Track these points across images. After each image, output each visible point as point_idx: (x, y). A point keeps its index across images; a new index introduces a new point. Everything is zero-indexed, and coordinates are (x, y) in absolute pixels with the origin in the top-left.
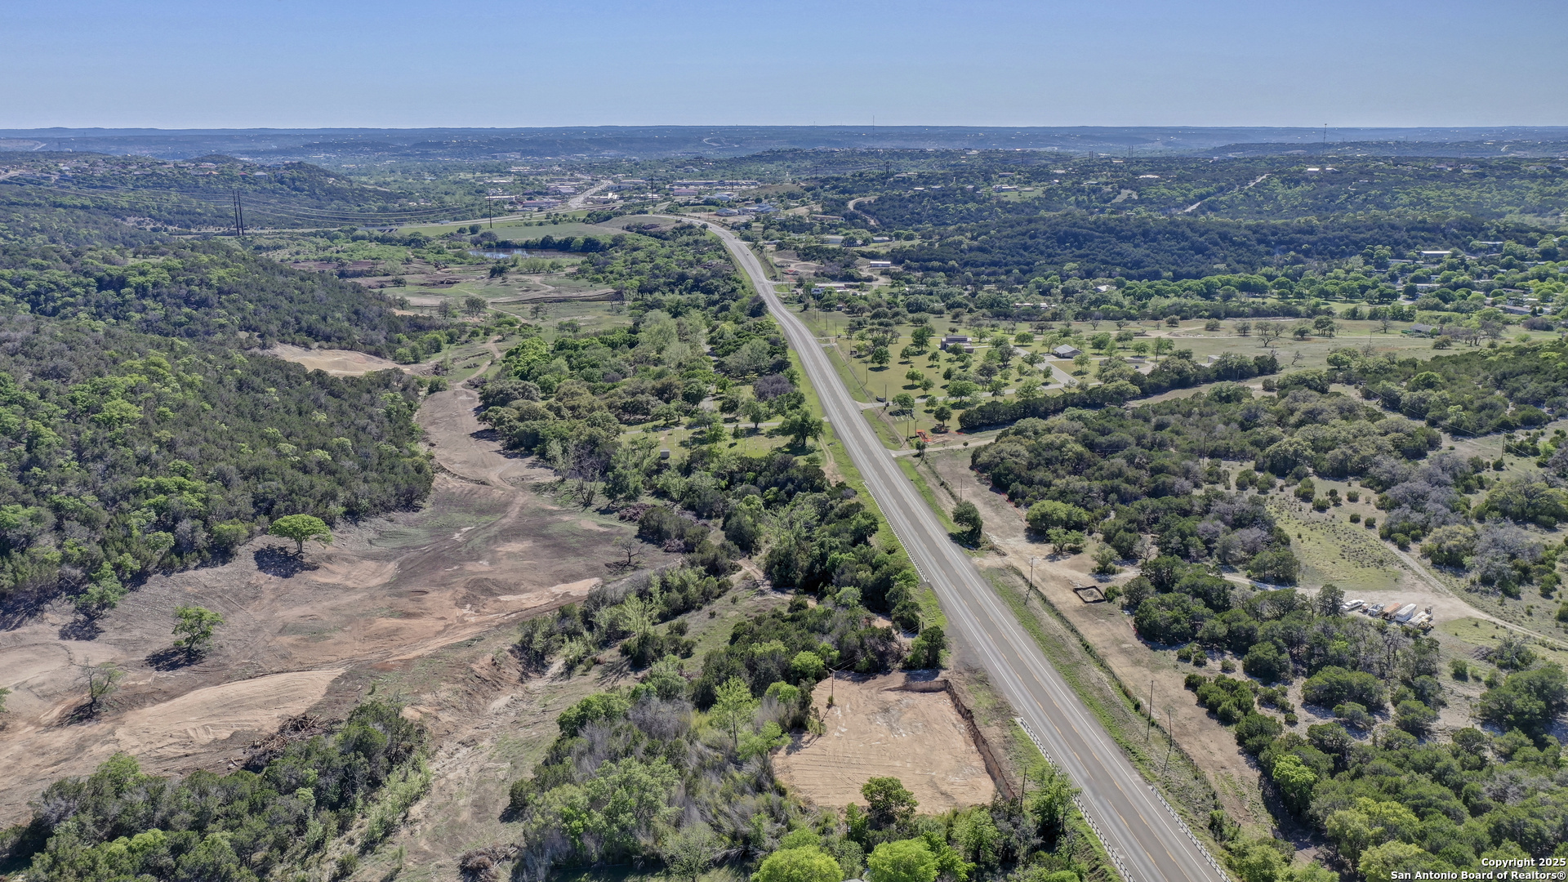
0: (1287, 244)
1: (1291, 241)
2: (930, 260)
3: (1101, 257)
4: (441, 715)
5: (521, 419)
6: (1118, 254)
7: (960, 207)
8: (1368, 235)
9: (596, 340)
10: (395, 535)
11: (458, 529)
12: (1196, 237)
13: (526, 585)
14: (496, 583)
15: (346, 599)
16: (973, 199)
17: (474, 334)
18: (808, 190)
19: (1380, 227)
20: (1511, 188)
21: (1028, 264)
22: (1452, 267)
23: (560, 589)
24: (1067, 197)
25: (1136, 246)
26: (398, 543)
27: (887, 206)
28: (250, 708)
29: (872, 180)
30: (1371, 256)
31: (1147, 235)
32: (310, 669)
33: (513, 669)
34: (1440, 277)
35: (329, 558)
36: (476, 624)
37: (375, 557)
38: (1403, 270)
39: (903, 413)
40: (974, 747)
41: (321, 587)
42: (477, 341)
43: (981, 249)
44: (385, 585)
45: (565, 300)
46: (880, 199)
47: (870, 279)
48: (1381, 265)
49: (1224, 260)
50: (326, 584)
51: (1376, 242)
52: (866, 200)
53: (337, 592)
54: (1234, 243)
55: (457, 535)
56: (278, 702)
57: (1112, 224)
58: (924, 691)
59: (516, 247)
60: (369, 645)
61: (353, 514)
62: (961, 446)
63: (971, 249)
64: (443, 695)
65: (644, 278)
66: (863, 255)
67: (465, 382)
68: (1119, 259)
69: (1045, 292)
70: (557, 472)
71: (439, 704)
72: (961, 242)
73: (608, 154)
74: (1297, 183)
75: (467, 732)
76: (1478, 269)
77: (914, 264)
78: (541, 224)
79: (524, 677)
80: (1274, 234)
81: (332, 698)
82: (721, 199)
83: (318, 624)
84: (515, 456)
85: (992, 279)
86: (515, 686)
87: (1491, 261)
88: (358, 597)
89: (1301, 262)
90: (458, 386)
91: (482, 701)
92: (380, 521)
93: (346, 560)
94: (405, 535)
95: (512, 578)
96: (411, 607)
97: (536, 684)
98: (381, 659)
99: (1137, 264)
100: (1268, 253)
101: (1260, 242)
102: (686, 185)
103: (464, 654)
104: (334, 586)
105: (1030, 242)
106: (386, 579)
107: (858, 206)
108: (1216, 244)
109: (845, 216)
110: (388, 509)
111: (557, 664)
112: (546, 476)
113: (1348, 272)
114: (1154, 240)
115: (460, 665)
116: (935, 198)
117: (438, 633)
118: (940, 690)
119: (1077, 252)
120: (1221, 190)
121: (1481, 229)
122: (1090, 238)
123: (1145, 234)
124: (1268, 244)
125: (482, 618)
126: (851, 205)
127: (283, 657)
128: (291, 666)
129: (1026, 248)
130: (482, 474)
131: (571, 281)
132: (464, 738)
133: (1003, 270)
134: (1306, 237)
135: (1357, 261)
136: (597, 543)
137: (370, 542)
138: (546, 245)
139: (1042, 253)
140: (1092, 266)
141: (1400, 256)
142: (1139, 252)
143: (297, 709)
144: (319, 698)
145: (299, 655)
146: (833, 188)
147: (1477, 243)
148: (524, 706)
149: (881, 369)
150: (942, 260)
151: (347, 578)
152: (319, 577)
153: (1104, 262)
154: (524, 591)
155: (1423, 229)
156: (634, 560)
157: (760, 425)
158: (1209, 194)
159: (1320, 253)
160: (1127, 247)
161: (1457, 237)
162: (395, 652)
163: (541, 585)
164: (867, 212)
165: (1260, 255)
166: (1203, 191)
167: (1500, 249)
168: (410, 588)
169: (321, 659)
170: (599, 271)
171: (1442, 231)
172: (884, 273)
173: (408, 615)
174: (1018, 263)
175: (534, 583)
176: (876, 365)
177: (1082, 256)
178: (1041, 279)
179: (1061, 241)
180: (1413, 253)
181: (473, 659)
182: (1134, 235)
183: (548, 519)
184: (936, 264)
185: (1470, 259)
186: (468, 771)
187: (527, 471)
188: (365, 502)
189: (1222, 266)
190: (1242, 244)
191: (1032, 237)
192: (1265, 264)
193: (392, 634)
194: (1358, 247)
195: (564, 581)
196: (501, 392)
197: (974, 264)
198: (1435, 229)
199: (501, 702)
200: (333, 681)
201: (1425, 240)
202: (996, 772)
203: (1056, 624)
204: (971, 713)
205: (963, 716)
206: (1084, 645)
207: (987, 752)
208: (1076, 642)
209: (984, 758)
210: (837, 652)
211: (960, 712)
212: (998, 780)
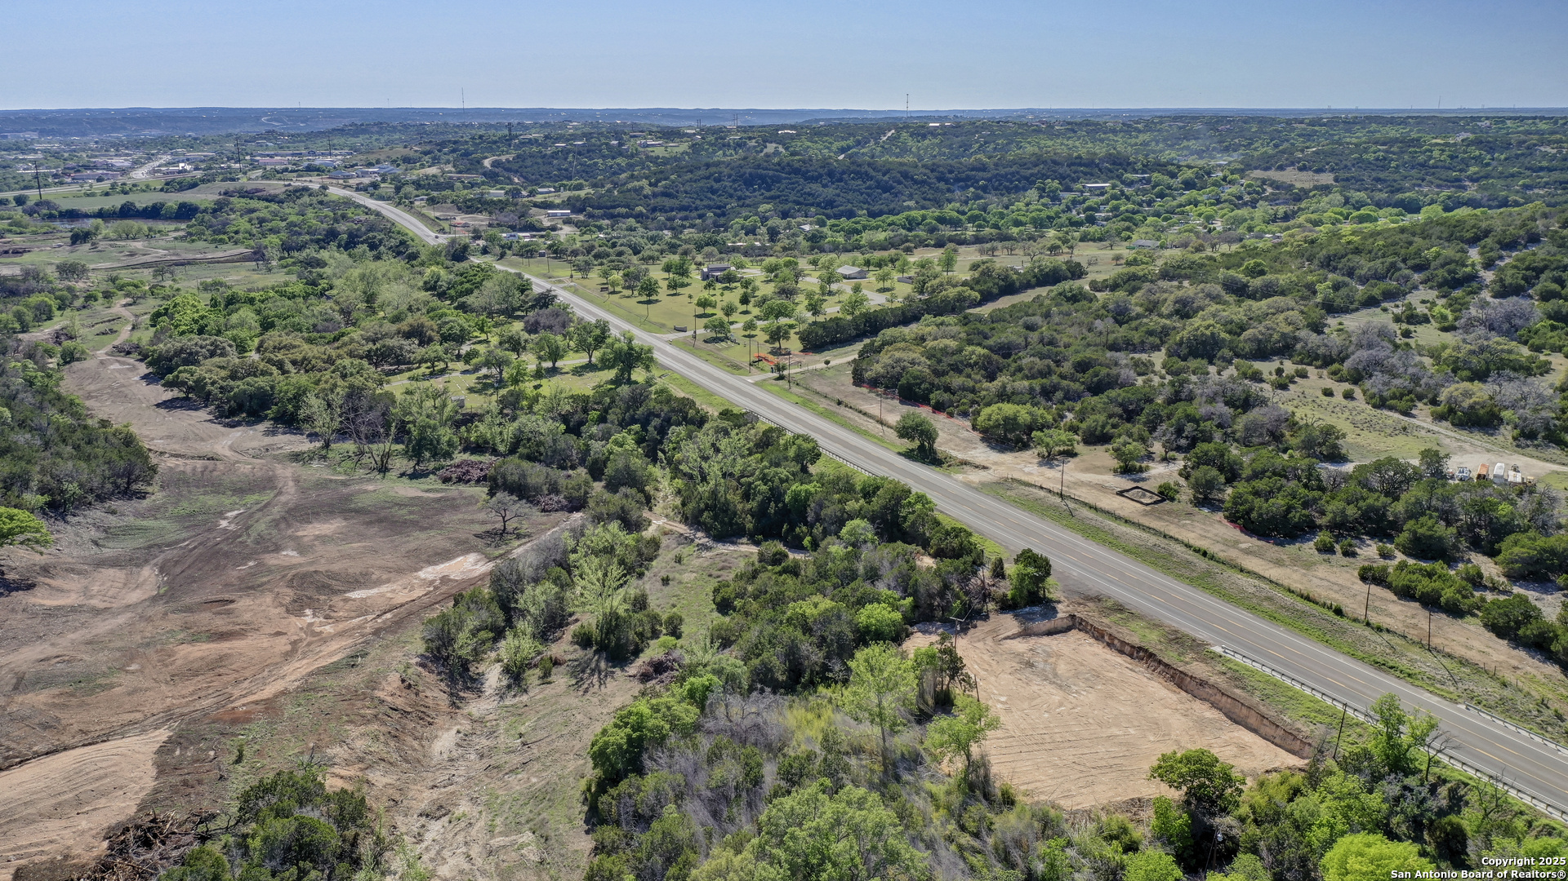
0: (965, 181)
1: (968, 178)
2: (614, 207)
3: (792, 197)
4: (372, 776)
5: (234, 376)
6: (809, 194)
7: (610, 162)
8: (1035, 170)
9: (272, 294)
10: (127, 531)
11: (221, 515)
12: (879, 176)
13: (376, 574)
14: (332, 575)
15: (102, 627)
16: (621, 154)
17: (90, 297)
18: (426, 153)
19: (1045, 162)
20: (1102, 141)
21: (719, 207)
22: (1115, 197)
23: (430, 573)
24: (714, 152)
25: (825, 186)
26: (140, 542)
27: (528, 162)
28: (29, 821)
29: (495, 142)
30: (1043, 190)
31: (832, 175)
32: (105, 738)
33: (435, 692)
34: (1108, 207)
35: (46, 570)
36: (341, 634)
37: (114, 563)
38: (1075, 202)
39: (721, 340)
40: (1184, 694)
41: (51, 613)
42: (98, 306)
43: (665, 194)
44: (154, 599)
45: (189, 263)
46: (518, 156)
47: (554, 229)
48: (1055, 199)
49: (911, 197)
50: (59, 608)
51: (1044, 177)
52: (503, 158)
53: (83, 618)
54: (916, 182)
55: (224, 524)
56: (79, 802)
57: (797, 165)
58: (1050, 633)
59: (87, 216)
60: (189, 687)
61: (58, 507)
62: (823, 365)
63: (655, 195)
64: (360, 744)
65: (284, 235)
66: (536, 205)
67: (109, 348)
68: (811, 200)
69: (751, 231)
70: (313, 436)
71: (361, 760)
72: (642, 188)
73: (148, 133)
74: (924, 137)
75: (424, 797)
76: (1138, 199)
77: (597, 212)
78: (107, 194)
79: (456, 702)
80: (951, 172)
81: (175, 779)
82: (327, 165)
83: (78, 668)
84: (238, 424)
85: (686, 223)
86: (452, 715)
87: (1145, 192)
88: (121, 619)
89: (981, 198)
90: (101, 354)
91: (415, 744)
92: (97, 514)
93: (73, 570)
94: (146, 529)
95: (355, 567)
96: (220, 623)
97: (477, 707)
98: (219, 705)
99: (830, 204)
100: (949, 190)
101: (939, 179)
102: (271, 156)
103: (352, 679)
104: (74, 609)
105: (716, 186)
106: (150, 590)
107: (495, 164)
108: (900, 183)
109: (484, 174)
110: (101, 498)
111: (493, 676)
112: (302, 444)
113: (1027, 205)
114: (840, 180)
115: (354, 695)
116: (580, 154)
117: (288, 656)
118: (1068, 629)
119: (768, 194)
120: (858, 143)
121: (1129, 164)
122: (778, 180)
123: (831, 174)
124: (947, 181)
125: (341, 626)
126: (487, 163)
127: (46, 726)
128: (67, 739)
129: (714, 192)
130: (206, 448)
131: (186, 244)
132: (423, 806)
133: (694, 214)
134: (981, 174)
135: (1032, 194)
136: (442, 511)
137: (96, 543)
138: (127, 212)
139: (731, 196)
140: (786, 207)
141: (1068, 189)
142: (830, 192)
143: (122, 808)
144: (149, 783)
145: (74, 719)
146: (453, 151)
147: (1129, 176)
148: (485, 742)
149: (649, 302)
150: (627, 206)
151: (86, 591)
152: (40, 599)
153: (798, 203)
154: (378, 583)
155: (1081, 165)
156: (510, 526)
157: (559, 364)
158: (849, 148)
159: (996, 189)
160: (815, 187)
161: (1111, 171)
162: (236, 692)
163: (400, 571)
164: (509, 170)
165: (943, 193)
166: (844, 144)
167: (1148, 181)
168: (197, 599)
169: (117, 720)
170: (219, 232)
171: (1097, 166)
172: (568, 222)
173: (223, 636)
174: (709, 208)
175: (389, 570)
176: (644, 298)
177: (773, 198)
178: (741, 221)
179: (749, 182)
180: (1079, 186)
181: (373, 684)
182: (820, 176)
183: (345, 491)
184: (623, 210)
185: (1128, 191)
186: (469, 858)
187: (269, 440)
188: (72, 488)
189: (912, 203)
190: (923, 182)
191: (718, 180)
192: (950, 201)
193: (216, 665)
194: (1029, 182)
195: (431, 562)
196: (182, 350)
197: (663, 210)
198: (1090, 164)
199: (444, 741)
200: (160, 751)
201: (1085, 174)
202: (1253, 720)
203: (1137, 532)
204: (1146, 651)
205: (1131, 656)
206: (1197, 551)
207: (1218, 697)
208: (1184, 549)
209: (1214, 705)
210: (910, 599)
211: (1121, 652)
212: (1263, 730)
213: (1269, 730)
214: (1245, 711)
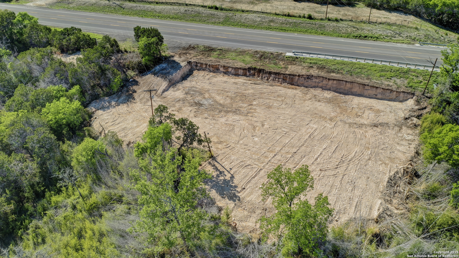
118: (193, 72)
202: (356, 89)
203: (169, 7)
204: (255, 69)
205: (245, 75)
206: (211, 8)
207: (325, 82)
208: (203, 9)
209: (324, 88)
210: (77, 87)
211: (237, 75)
212: (366, 93)
213: (372, 92)
214: (348, 85)
